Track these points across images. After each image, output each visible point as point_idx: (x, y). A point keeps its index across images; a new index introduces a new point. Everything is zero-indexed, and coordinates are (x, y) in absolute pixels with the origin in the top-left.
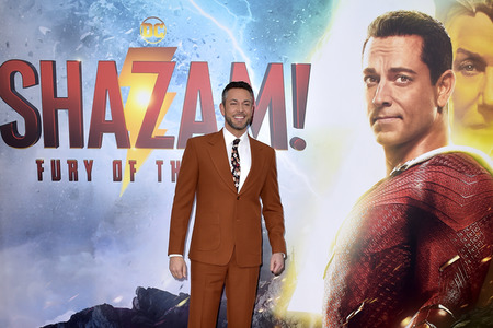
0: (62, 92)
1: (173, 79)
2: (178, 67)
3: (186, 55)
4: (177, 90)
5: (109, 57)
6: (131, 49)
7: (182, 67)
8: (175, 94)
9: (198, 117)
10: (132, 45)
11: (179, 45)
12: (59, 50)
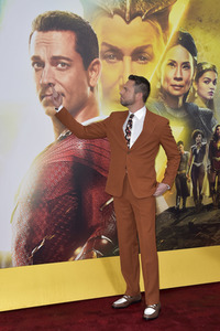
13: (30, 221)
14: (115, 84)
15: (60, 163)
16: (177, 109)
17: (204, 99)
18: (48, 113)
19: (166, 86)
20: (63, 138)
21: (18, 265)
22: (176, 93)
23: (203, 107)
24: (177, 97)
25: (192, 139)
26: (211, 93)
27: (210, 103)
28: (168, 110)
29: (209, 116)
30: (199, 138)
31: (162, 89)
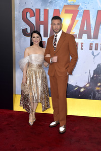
0: (42, 19)
1: (78, 16)
2: (80, 12)
3: (83, 7)
4: (79, 19)
5: (58, 8)
6: (65, 5)
7: (81, 12)
8: (78, 21)
9: (85, 29)
10: (65, 4)
11: (81, 4)
12: (42, 5)
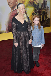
13: (8, 25)
14: (21, 1)
15: (13, 15)
16: (32, 5)
17: (37, 3)
18: (10, 7)
19: (30, 1)
20: (13, 11)
21: (7, 33)
22: (32, 2)
23: (37, 4)
24: (32, 3)
25: (35, 10)
26: (38, 2)
27: (38, 4)
28: (31, 5)
29: (38, 6)
30: (36, 10)
31: (29, 2)
